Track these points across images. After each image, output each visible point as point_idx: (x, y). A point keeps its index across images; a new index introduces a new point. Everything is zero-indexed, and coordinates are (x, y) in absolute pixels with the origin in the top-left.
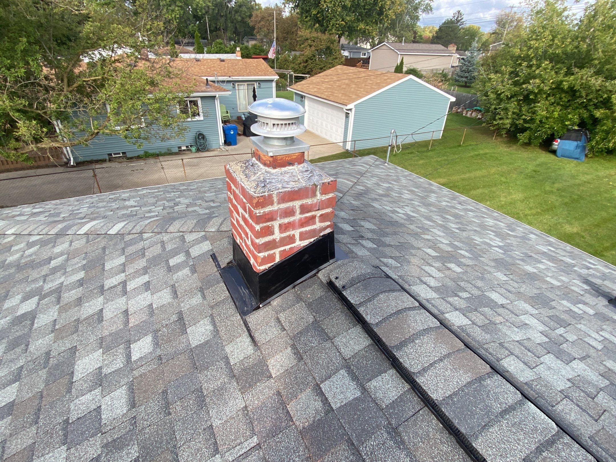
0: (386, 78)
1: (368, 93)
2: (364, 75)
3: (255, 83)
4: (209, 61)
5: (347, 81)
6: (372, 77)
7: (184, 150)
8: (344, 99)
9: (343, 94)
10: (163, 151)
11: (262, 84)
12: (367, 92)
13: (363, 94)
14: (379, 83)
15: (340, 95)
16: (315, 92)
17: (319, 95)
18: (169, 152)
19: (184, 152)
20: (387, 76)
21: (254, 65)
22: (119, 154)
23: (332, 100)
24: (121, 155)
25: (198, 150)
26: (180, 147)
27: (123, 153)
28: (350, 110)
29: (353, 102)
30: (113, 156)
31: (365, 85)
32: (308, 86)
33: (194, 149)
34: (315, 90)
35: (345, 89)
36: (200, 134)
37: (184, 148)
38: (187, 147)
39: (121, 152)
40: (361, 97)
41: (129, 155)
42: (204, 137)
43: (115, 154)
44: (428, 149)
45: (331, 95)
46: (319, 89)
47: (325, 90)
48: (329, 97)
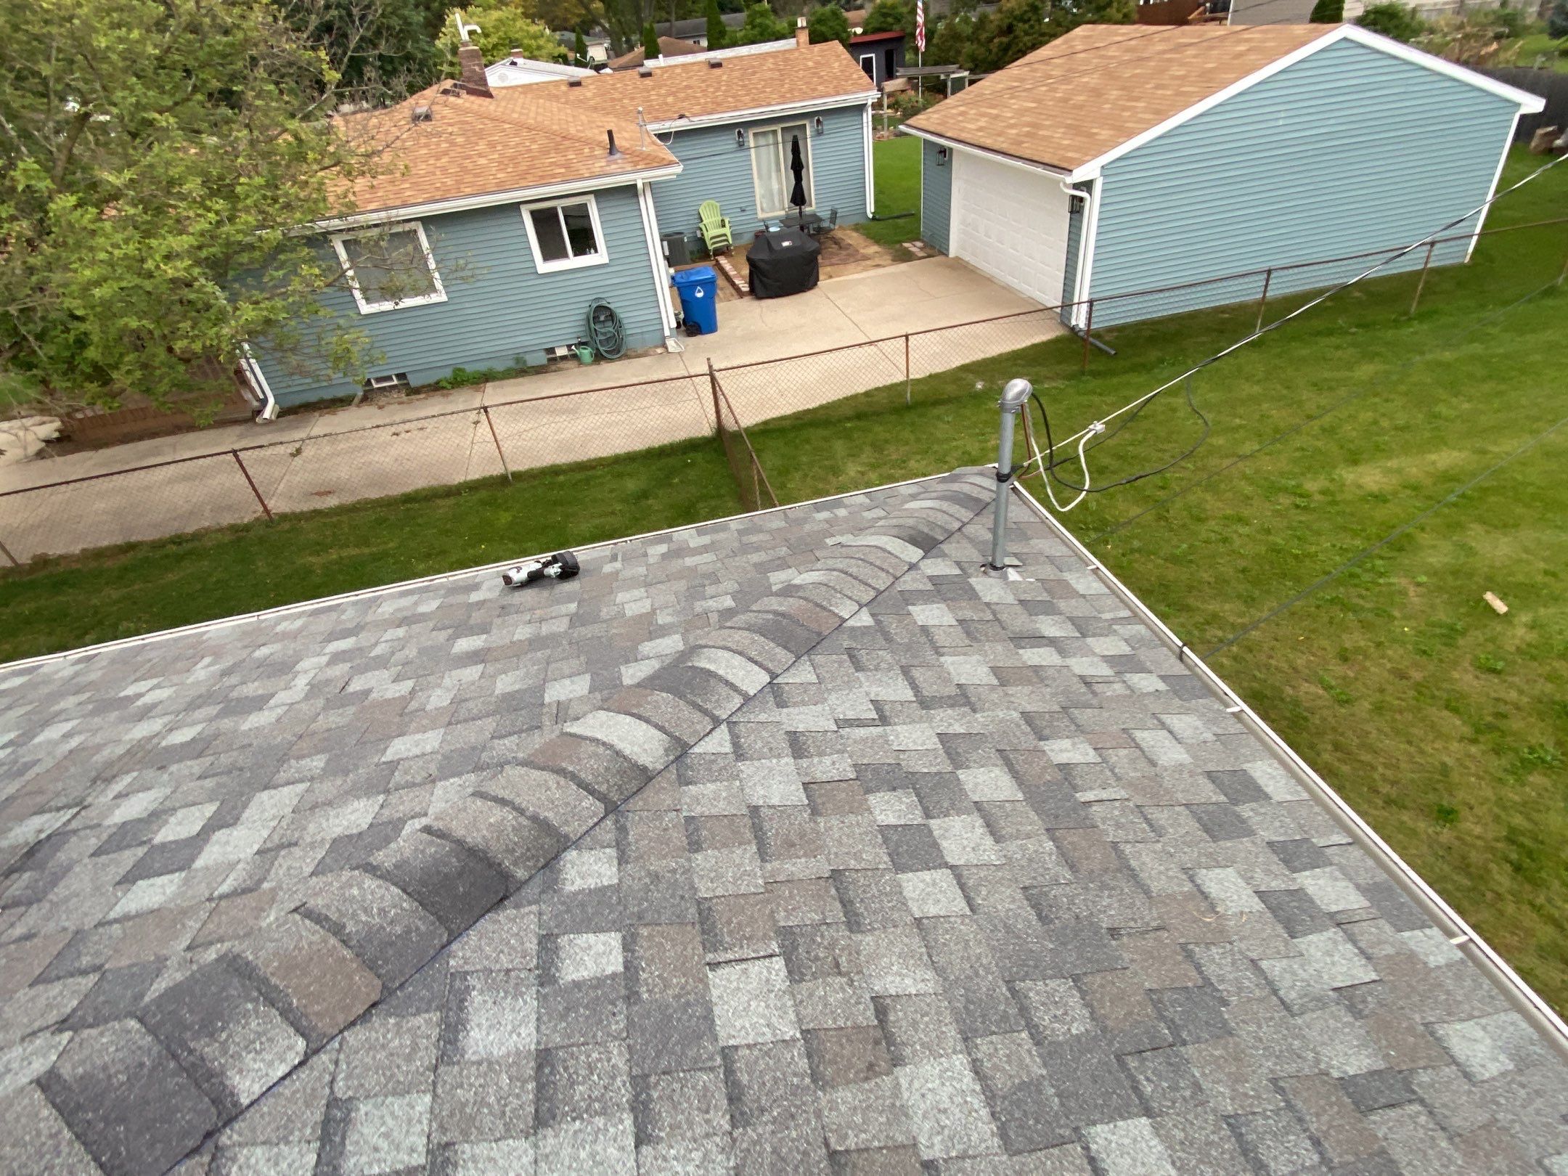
0: (1242, 48)
1: (1162, 115)
2: (1160, 47)
3: (807, 122)
4: (678, 71)
5: (1092, 80)
6: (1191, 52)
7: (564, 358)
8: (1067, 148)
9: (1068, 127)
10: (499, 367)
11: (828, 125)
12: (1157, 112)
13: (1141, 121)
14: (1211, 71)
15: (1059, 133)
16: (980, 129)
17: (988, 142)
18: (520, 366)
19: (562, 365)
20: (1247, 40)
21: (810, 64)
22: (389, 378)
23: (1027, 154)
24: (395, 382)
25: (599, 358)
26: (551, 351)
27: (401, 376)
28: (1088, 186)
29: (1095, 156)
30: (376, 386)
31: (1158, 87)
32: (962, 114)
33: (586, 353)
34: (982, 122)
35: (1081, 107)
36: (601, 309)
37: (561, 352)
38: (569, 347)
39: (393, 373)
40: (1131, 134)
41: (414, 381)
42: (611, 316)
43: (379, 380)
44: (1406, 313)
45: (1028, 135)
46: (996, 117)
47: (1012, 121)
48: (1021, 143)
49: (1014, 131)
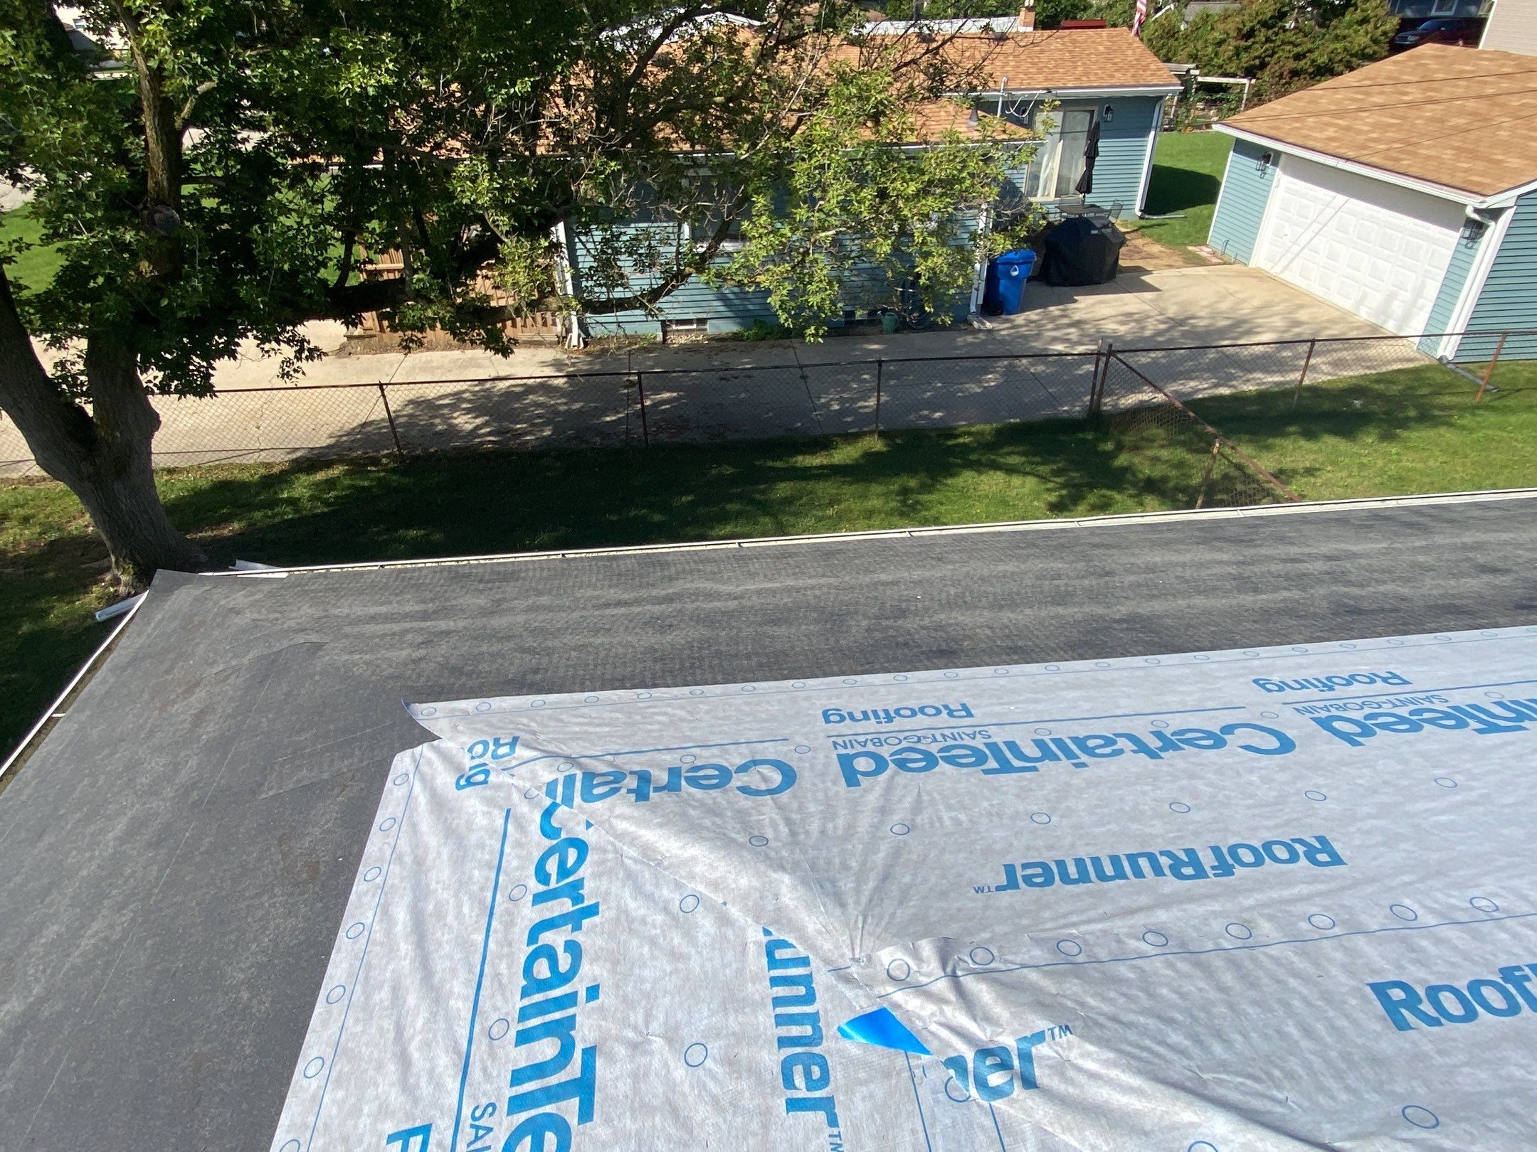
3: (1095, 108)
7: (861, 322)
11: (1118, 114)
19: (861, 329)
22: (690, 322)
24: (695, 326)
25: (902, 327)
26: (851, 314)
27: (702, 321)
28: (1496, 213)
29: (1516, 185)
30: (675, 327)
32: (1297, 120)
33: (890, 320)
35: (1466, 130)
39: (693, 316)
41: (712, 328)
43: (679, 322)
46: (1349, 129)
48: (1398, 160)
49: (1381, 146)
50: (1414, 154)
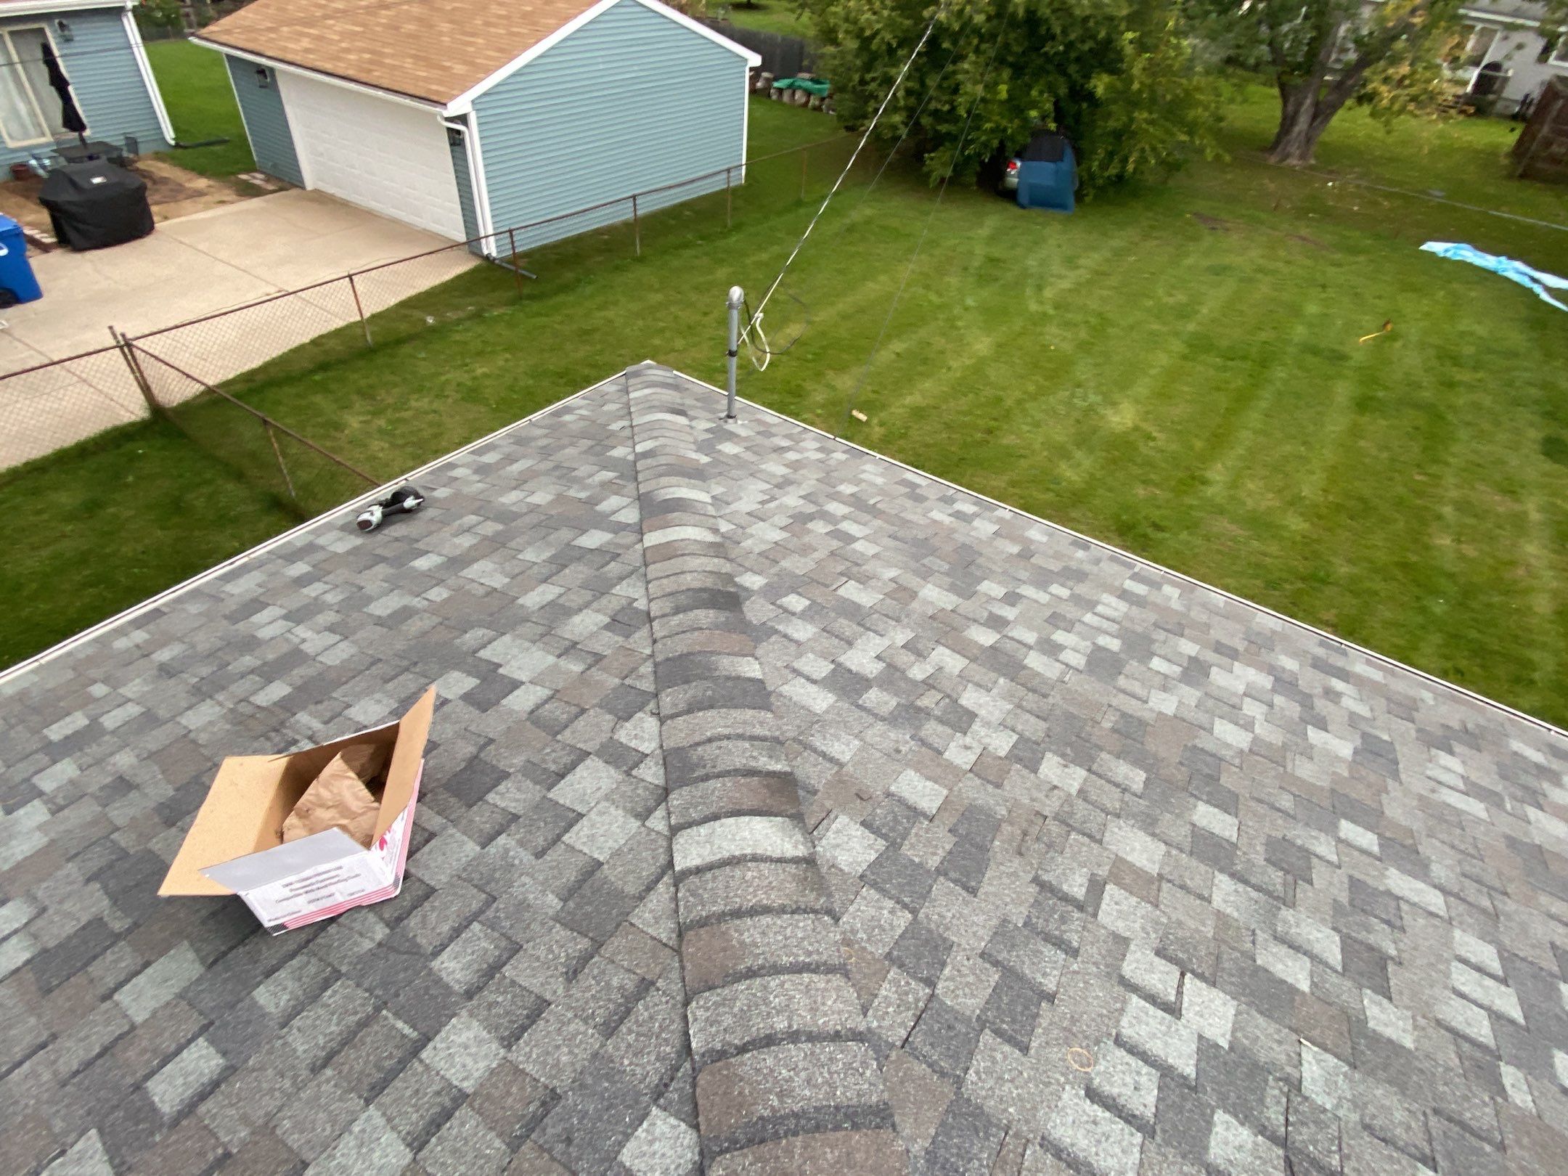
1: (506, 54)
3: (44, 27)
8: (426, 79)
9: (414, 57)
11: (76, 28)
12: (501, 50)
14: (532, 13)
15: (408, 63)
16: (307, 51)
17: (328, 66)
23: (385, 83)
28: (463, 119)
35: (416, 37)
44: (726, 225)
47: (344, 45)
48: (370, 71)
49: (352, 57)
50: (381, 64)
